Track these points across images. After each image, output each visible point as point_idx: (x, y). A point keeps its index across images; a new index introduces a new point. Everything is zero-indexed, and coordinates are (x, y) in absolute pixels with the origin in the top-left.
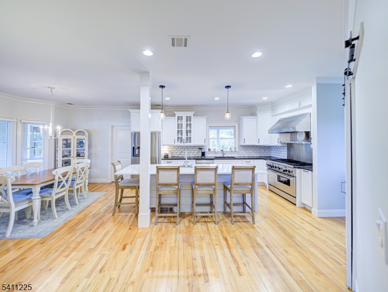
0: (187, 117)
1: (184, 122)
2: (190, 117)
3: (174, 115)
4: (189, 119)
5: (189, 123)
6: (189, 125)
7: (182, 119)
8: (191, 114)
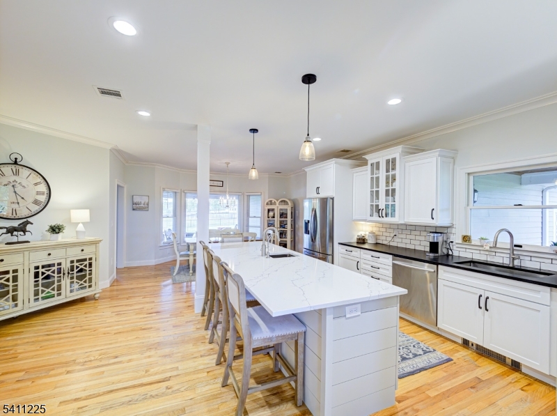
0: (388, 162)
1: (382, 174)
2: (394, 160)
3: (365, 163)
4: (391, 164)
5: (391, 173)
6: (391, 179)
7: (378, 168)
8: (395, 152)
